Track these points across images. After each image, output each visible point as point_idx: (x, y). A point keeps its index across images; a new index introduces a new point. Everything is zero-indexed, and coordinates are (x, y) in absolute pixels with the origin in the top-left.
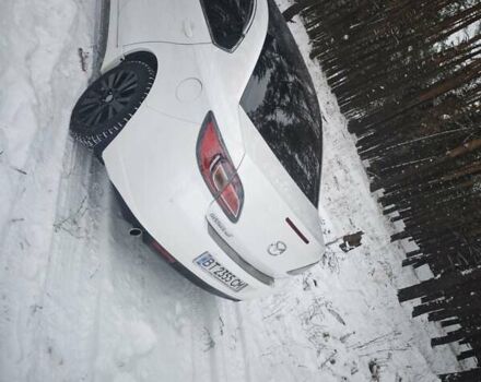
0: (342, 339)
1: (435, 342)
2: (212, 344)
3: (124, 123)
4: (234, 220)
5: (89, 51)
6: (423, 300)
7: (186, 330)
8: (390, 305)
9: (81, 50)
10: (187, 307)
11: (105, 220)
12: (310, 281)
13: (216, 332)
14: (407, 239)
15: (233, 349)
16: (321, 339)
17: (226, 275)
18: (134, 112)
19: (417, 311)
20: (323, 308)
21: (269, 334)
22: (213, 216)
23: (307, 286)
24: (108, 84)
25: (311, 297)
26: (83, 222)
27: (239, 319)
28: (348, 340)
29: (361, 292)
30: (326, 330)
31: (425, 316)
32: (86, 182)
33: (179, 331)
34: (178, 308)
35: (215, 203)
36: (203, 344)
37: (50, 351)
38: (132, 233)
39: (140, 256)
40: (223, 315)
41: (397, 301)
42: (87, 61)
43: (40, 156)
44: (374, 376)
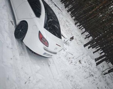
0: (73, 58)
1: (94, 53)
2: (49, 66)
3: (25, 35)
4: (48, 47)
5: (13, 21)
6: (90, 45)
7: (44, 65)
8: (82, 49)
9: (11, 21)
10: (44, 61)
11: (26, 51)
12: (65, 49)
13: (49, 64)
14: (86, 32)
15: (53, 65)
16: (69, 59)
17: (49, 55)
18: (26, 33)
19: (89, 48)
20: (68, 53)
21: (59, 61)
22: (44, 47)
23: (64, 50)
24: (19, 27)
25: (65, 52)
26: (23, 53)
27: (53, 60)
28: (74, 58)
29: (76, 48)
30: (70, 57)
31: (91, 48)
32: (21, 46)
33: (43, 65)
34: (42, 62)
35: (44, 45)
36: (48, 66)
37: (26, 73)
38: (32, 53)
39: (34, 55)
40: (50, 60)
41: (84, 47)
42: (13, 23)
43: (13, 44)
44: (80, 63)
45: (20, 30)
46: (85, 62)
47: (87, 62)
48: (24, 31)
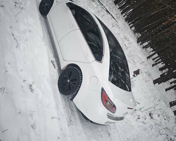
1: (166, 90)
2: (109, 135)
4: (114, 113)
9: (52, 61)
24: (66, 74)
26: (72, 119)
28: (142, 109)
41: (153, 84)
44: (151, 118)
45: (69, 81)
46: (159, 116)
47: (162, 115)
48: (75, 84)
